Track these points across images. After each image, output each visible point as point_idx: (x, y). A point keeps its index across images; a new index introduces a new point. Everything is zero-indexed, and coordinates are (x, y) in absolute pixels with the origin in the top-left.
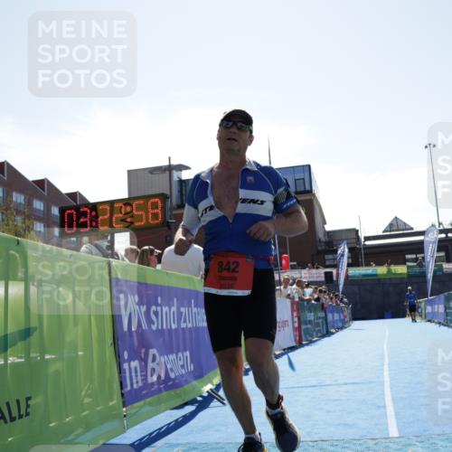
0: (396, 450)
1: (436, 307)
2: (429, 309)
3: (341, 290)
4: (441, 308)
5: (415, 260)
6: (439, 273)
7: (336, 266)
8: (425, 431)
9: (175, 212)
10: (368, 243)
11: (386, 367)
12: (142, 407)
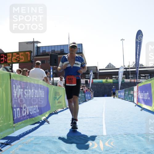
0: (105, 139)
1: (121, 93)
2: (119, 94)
3: (90, 86)
4: (123, 94)
5: (116, 78)
6: (123, 82)
7: (89, 79)
8: (115, 133)
9: (35, 58)
10: (100, 71)
11: (104, 113)
12: (20, 124)
